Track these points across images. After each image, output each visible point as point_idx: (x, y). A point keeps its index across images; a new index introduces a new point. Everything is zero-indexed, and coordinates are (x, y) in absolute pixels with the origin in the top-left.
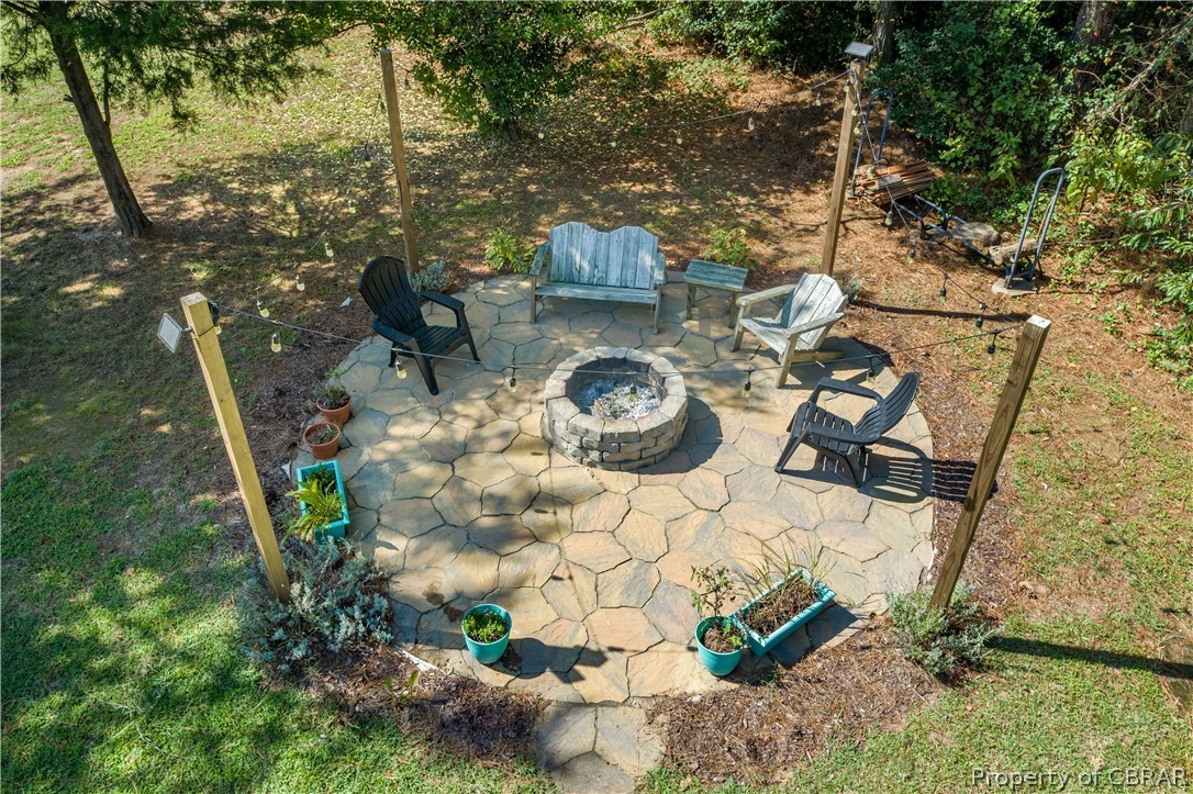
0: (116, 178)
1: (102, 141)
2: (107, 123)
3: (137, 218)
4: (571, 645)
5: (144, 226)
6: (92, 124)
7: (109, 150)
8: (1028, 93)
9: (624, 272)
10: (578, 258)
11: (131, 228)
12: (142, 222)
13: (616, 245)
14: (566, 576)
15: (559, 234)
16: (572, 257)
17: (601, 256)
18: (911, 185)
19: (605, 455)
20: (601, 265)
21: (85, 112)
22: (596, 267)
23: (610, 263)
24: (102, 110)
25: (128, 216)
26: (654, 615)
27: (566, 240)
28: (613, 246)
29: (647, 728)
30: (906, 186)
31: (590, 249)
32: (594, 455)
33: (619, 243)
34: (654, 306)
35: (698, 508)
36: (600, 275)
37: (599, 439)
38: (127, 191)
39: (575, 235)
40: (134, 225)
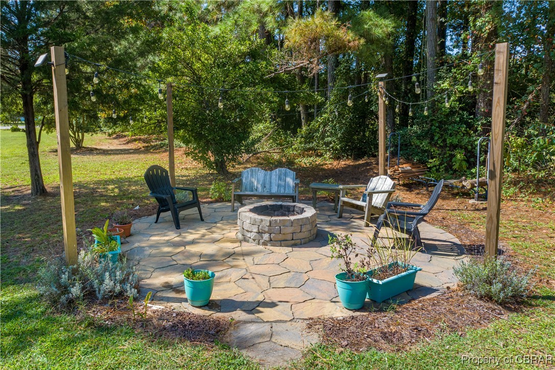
0: (36, 166)
1: (34, 149)
2: (38, 143)
3: (41, 188)
4: (254, 300)
5: (43, 192)
6: (31, 141)
7: (36, 153)
8: (462, 135)
9: (279, 189)
10: (256, 184)
11: (37, 192)
12: (43, 190)
13: (274, 177)
14: (251, 277)
15: (246, 173)
16: (252, 182)
17: (267, 182)
18: (417, 172)
19: (272, 235)
20: (267, 186)
21: (29, 135)
22: (265, 187)
23: (272, 185)
24: (37, 137)
25: (37, 186)
26: (307, 289)
27: (249, 176)
28: (273, 177)
29: (307, 331)
30: (414, 172)
31: (261, 179)
32: (266, 237)
33: (276, 175)
34: (296, 196)
35: (328, 257)
36: (267, 191)
37: (268, 224)
38: (39, 174)
39: (254, 173)
40: (39, 190)
